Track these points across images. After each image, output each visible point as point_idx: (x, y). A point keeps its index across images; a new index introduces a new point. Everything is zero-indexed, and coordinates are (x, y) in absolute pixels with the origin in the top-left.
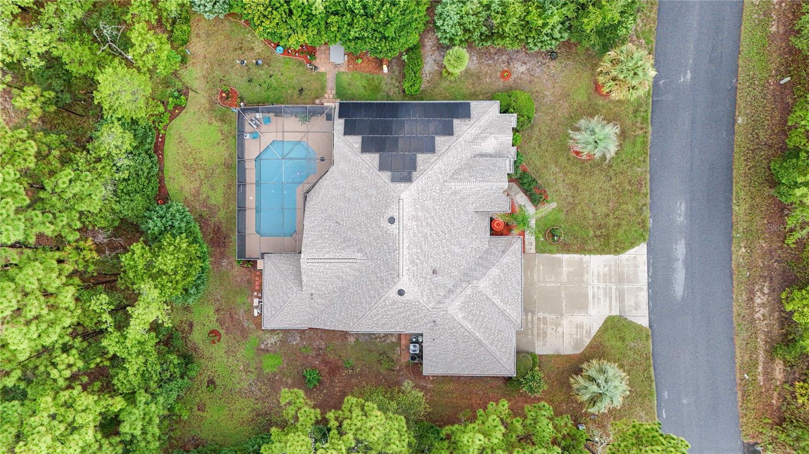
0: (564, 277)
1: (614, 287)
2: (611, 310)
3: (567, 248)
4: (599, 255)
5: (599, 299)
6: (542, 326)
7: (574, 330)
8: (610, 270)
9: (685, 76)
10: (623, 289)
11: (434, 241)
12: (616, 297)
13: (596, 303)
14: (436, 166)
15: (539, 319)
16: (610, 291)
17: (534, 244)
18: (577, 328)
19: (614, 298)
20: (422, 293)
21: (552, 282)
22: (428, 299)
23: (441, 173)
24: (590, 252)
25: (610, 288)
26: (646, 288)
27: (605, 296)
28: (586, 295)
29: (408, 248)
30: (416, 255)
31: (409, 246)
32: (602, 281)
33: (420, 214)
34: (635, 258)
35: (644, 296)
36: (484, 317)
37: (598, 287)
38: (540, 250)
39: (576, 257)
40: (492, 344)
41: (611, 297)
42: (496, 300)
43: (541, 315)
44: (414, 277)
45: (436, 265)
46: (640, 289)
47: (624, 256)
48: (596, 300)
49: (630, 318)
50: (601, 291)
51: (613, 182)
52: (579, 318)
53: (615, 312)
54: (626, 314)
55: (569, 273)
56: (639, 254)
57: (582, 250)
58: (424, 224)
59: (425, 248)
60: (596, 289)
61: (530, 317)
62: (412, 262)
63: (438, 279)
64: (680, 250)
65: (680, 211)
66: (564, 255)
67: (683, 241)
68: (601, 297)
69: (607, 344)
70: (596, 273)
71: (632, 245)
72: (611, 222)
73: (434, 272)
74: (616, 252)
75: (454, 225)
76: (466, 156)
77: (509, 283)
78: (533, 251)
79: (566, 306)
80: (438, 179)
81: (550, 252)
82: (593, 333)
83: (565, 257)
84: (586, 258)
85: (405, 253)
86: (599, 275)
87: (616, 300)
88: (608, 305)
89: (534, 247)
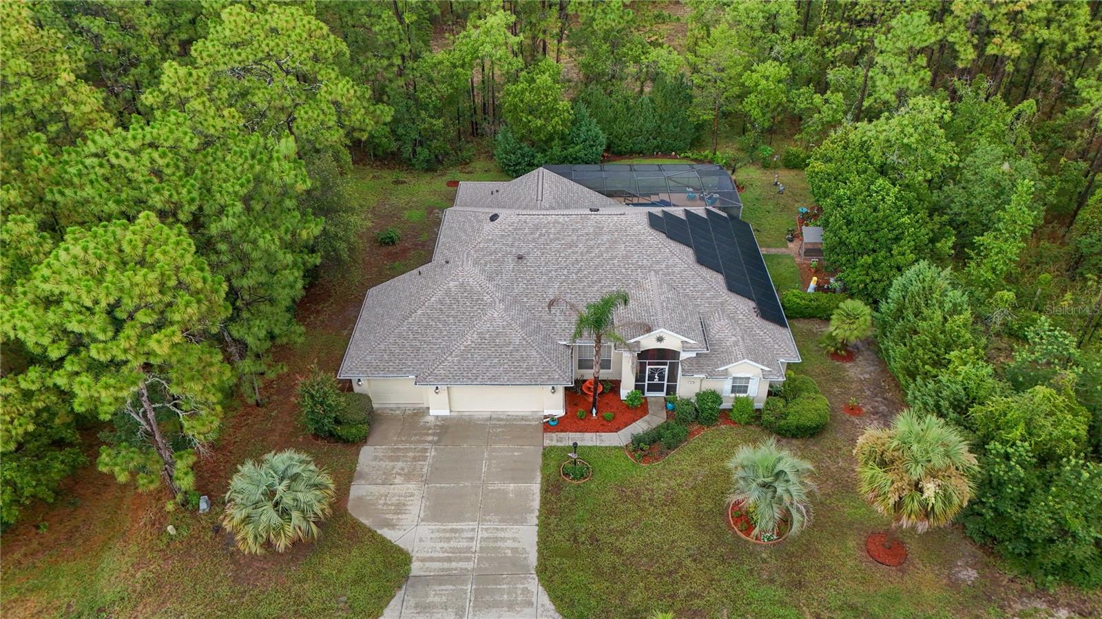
0: (498, 486)
1: (470, 565)
2: (423, 560)
3: (551, 489)
4: (536, 539)
5: (449, 539)
6: (411, 454)
7: (394, 500)
8: (505, 558)
10: (464, 582)
11: (567, 257)
12: (449, 569)
13: (438, 535)
15: (425, 450)
16: (461, 560)
17: (559, 444)
18: (397, 505)
19: (446, 565)
20: (491, 240)
21: (489, 469)
22: (482, 249)
23: (667, 267)
24: (544, 525)
25: (468, 559)
27: (454, 550)
28: (459, 518)
29: (556, 222)
30: (546, 232)
31: (559, 223)
32: (484, 544)
33: (605, 238)
34: (530, 604)
37: (472, 539)
38: (547, 453)
39: (536, 504)
40: (400, 336)
41: (449, 560)
42: (471, 338)
43: (432, 453)
44: (515, 229)
45: (530, 259)
46: (460, 612)
47: (534, 584)
48: (448, 535)
49: (400, 594)
50: (464, 544)
51: (688, 562)
52: (416, 508)
53: (416, 568)
54: (409, 589)
55: (505, 493)
57: (549, 510)
58: (592, 243)
59: (556, 245)
60: (470, 535)
61: (430, 438)
62: (537, 227)
63: (510, 264)
68: (453, 544)
69: (355, 552)
70: (499, 534)
72: (606, 559)
73: (520, 258)
74: (542, 570)
75: (590, 286)
76: (698, 305)
77: (496, 361)
78: (547, 443)
79: (441, 488)
80: (658, 262)
81: (545, 466)
82: (381, 530)
83: (536, 488)
84: (533, 519)
85: (549, 218)
86: (496, 539)
87: (443, 570)
88: (435, 555)
89: (554, 443)
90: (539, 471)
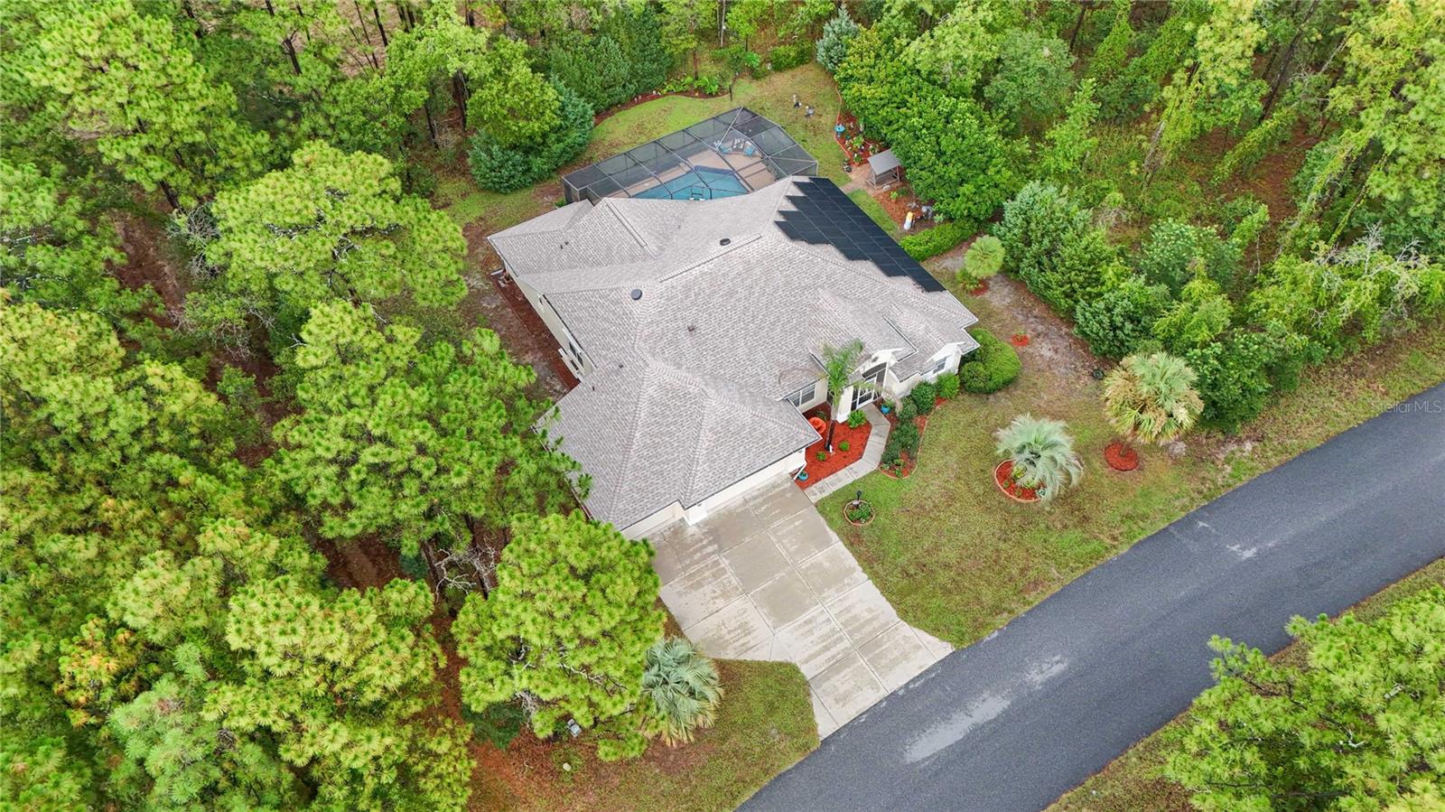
0: (807, 562)
1: (846, 643)
2: (806, 661)
3: (853, 540)
4: (878, 591)
5: (810, 632)
6: (707, 574)
7: (733, 624)
8: (868, 622)
9: (1243, 549)
10: (854, 660)
11: (734, 308)
12: (833, 657)
13: (801, 631)
15: (716, 563)
16: (835, 643)
17: (825, 495)
18: (740, 627)
19: (829, 654)
20: (652, 322)
21: (787, 550)
22: (649, 336)
23: (828, 277)
24: (874, 576)
25: (841, 639)
26: (883, 693)
27: (823, 638)
28: (804, 609)
29: (704, 274)
30: (700, 289)
31: (705, 274)
32: (843, 619)
33: (757, 271)
34: (919, 647)
35: (867, 699)
36: (671, 434)
37: (828, 620)
38: (821, 506)
39: (851, 561)
40: (635, 468)
41: (826, 648)
42: (706, 438)
43: (725, 563)
44: (668, 300)
45: (701, 325)
46: (874, 685)
47: (906, 629)
48: (807, 628)
49: (814, 700)
50: (826, 629)
51: (1002, 545)
52: (759, 621)
53: (807, 671)
54: (818, 691)
55: (818, 566)
56: (931, 650)
57: (869, 562)
59: (717, 299)
60: (823, 618)
61: (710, 549)
62: (687, 289)
63: (686, 341)
64: (989, 707)
65: (1046, 669)
66: (841, 543)
67: (1005, 704)
68: (817, 633)
69: (746, 688)
70: (847, 604)
71: (934, 631)
72: (943, 577)
73: (691, 329)
74: (904, 614)
75: (773, 330)
76: (874, 306)
77: (742, 449)
78: (814, 499)
79: (764, 590)
80: (818, 276)
81: (830, 522)
82: (748, 657)
83: (838, 546)
84: (860, 575)
85: (693, 272)
86: (848, 610)
87: (829, 660)
88: (811, 652)
89: (820, 496)
90: (828, 529)
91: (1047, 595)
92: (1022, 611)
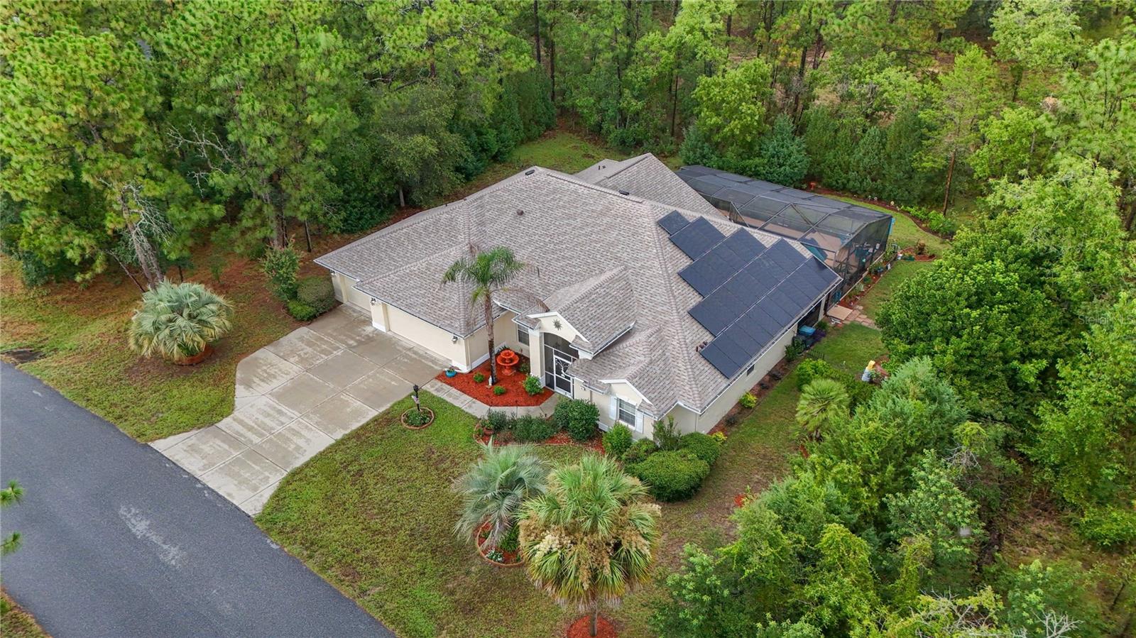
0: (349, 398)
1: (257, 440)
2: (235, 420)
3: (382, 421)
5: (269, 415)
6: (324, 346)
7: (273, 371)
8: (284, 449)
10: (238, 449)
11: (559, 227)
12: (241, 435)
13: (269, 410)
14: (657, 264)
15: (337, 349)
16: (257, 433)
17: (434, 392)
18: (270, 375)
19: (243, 431)
20: (509, 191)
21: (360, 383)
22: (496, 196)
23: (642, 267)
24: (341, 443)
25: (261, 435)
26: (199, 475)
27: (262, 424)
28: (294, 405)
29: (575, 192)
30: (560, 198)
32: (284, 432)
33: (606, 220)
34: (256, 488)
35: (193, 465)
36: (415, 247)
37: (282, 423)
39: (356, 425)
41: (250, 429)
42: (419, 265)
43: (338, 352)
44: (535, 187)
45: (527, 219)
46: (207, 466)
47: (277, 478)
48: (272, 412)
49: (193, 432)
50: (272, 424)
51: (404, 533)
52: (278, 383)
53: (225, 422)
54: (203, 433)
55: (347, 406)
56: (252, 499)
57: (356, 435)
58: (590, 221)
59: (558, 213)
60: (285, 420)
61: (351, 342)
62: (554, 192)
63: (508, 217)
64: (175, 554)
66: (376, 413)
68: (268, 421)
69: (206, 390)
70: (304, 432)
72: (347, 493)
73: (521, 213)
74: (295, 473)
76: (641, 315)
77: (423, 292)
78: (426, 387)
79: (312, 379)
80: (636, 259)
81: (400, 402)
82: (239, 386)
83: (372, 413)
84: (340, 434)
85: (572, 186)
86: (296, 433)
87: (238, 433)
88: (246, 420)
89: (431, 390)
90: (392, 403)
91: (335, 586)
92: (310, 564)
